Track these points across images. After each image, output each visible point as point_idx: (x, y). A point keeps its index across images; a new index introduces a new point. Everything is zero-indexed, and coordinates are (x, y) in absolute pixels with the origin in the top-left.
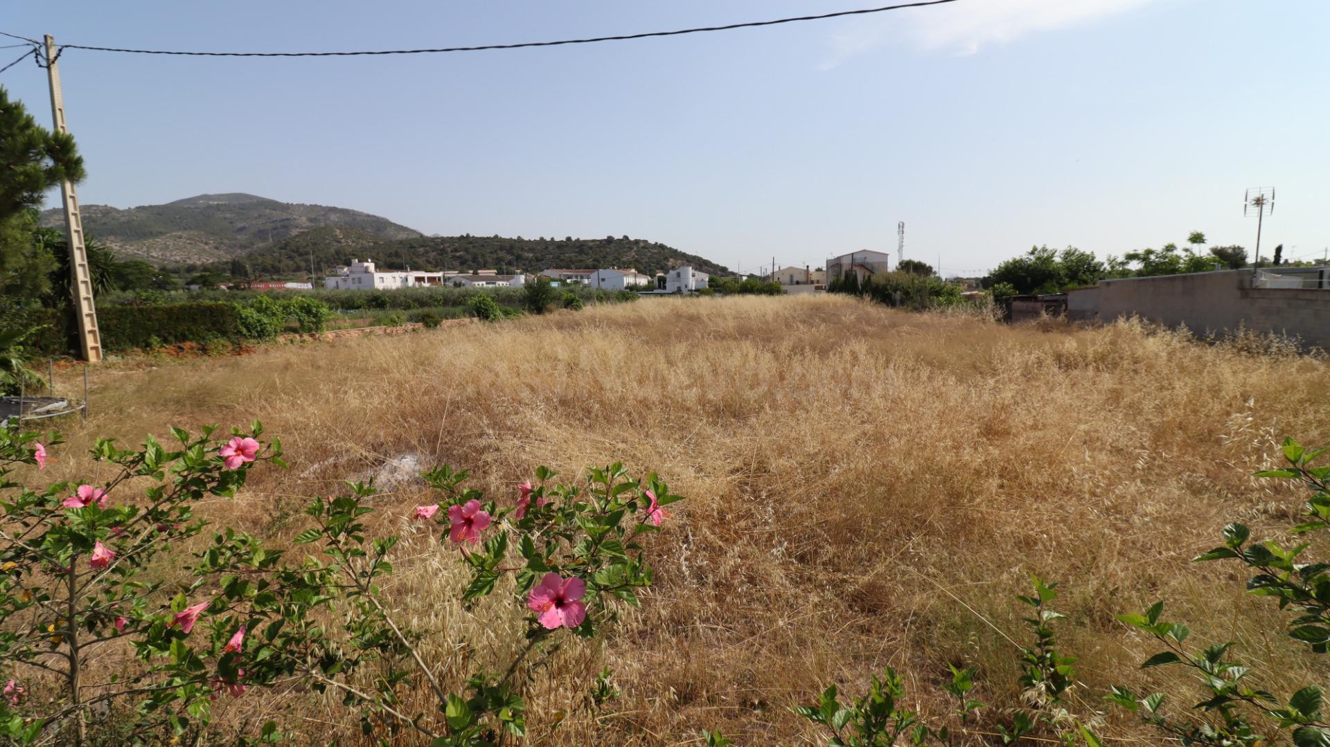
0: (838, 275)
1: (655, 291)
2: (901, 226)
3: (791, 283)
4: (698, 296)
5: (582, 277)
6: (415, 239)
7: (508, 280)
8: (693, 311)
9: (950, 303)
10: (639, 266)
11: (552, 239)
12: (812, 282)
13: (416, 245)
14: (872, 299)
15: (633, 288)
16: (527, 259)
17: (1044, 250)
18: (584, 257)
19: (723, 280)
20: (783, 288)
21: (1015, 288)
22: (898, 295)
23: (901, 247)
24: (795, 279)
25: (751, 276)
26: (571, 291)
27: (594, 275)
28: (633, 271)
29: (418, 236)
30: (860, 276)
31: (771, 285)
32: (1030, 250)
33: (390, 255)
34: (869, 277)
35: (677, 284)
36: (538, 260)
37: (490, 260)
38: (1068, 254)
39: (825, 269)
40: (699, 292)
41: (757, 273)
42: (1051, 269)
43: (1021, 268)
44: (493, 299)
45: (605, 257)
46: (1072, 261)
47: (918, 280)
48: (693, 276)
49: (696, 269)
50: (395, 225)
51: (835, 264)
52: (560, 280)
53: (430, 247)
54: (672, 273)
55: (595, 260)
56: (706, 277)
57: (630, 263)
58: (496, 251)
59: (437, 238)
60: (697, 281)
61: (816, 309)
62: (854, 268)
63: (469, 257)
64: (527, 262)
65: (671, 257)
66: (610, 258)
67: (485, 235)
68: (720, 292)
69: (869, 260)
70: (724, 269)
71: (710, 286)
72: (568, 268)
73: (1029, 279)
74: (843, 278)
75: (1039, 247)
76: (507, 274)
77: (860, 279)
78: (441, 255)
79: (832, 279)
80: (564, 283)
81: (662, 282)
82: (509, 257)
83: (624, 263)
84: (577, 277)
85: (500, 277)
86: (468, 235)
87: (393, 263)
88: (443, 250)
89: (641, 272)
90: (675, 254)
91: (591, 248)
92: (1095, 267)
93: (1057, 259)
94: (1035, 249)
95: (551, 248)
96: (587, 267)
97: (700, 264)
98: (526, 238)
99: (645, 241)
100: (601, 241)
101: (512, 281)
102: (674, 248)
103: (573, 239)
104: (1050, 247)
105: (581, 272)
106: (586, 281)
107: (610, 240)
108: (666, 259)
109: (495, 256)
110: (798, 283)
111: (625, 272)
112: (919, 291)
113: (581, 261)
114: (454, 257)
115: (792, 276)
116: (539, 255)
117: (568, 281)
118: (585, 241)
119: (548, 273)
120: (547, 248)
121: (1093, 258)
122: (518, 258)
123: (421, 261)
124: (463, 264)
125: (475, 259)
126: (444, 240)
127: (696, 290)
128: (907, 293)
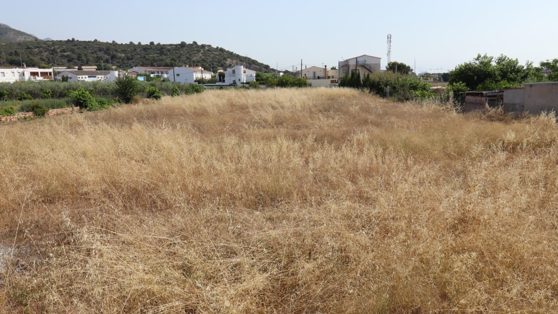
0: (347, 73)
1: (217, 84)
2: (389, 37)
3: (314, 78)
4: (248, 88)
5: (162, 73)
6: (31, 42)
7: (105, 74)
8: (243, 101)
9: (423, 96)
10: (205, 64)
11: (139, 43)
12: (329, 77)
13: (31, 46)
14: (370, 93)
15: (200, 81)
16: (120, 58)
17: (485, 57)
18: (164, 57)
19: (265, 75)
20: (309, 81)
21: (467, 85)
22: (388, 89)
23: (389, 52)
24: (317, 75)
25: (286, 72)
26: (153, 85)
27: (171, 71)
28: (200, 68)
29: (34, 40)
30: (362, 74)
31: (300, 80)
32: (476, 57)
33: (11, 54)
34: (368, 75)
35: (233, 79)
36: (128, 59)
37: (91, 59)
38: (500, 60)
39: (337, 68)
40: (249, 85)
41: (290, 70)
42: (490, 70)
43: (470, 69)
44: (91, 92)
45: (179, 57)
46: (504, 65)
47: (402, 78)
48: (245, 72)
49: (247, 67)
50: (14, 30)
51: (345, 65)
52: (145, 75)
53: (44, 48)
54: (229, 70)
55: (172, 59)
56: (254, 73)
57: (198, 62)
58: (95, 52)
59: (49, 41)
60: (247, 76)
61: (332, 98)
62: (358, 68)
63: (75, 56)
64: (120, 61)
65: (229, 57)
66: (183, 58)
67: (87, 40)
68: (263, 84)
69: (367, 62)
70: (267, 67)
71: (257, 80)
72: (152, 65)
73: (476, 77)
74: (350, 75)
75: (482, 56)
76: (105, 69)
77: (362, 77)
78: (53, 54)
79: (343, 75)
80: (148, 78)
81: (222, 76)
82: (106, 57)
83: (194, 62)
84: (158, 72)
85: (98, 71)
86: (73, 40)
87: (14, 60)
88: (54, 50)
89: (206, 69)
90: (231, 55)
91: (169, 50)
92: (518, 69)
93: (494, 64)
94: (479, 56)
95: (138, 50)
96: (166, 65)
97: (250, 63)
98: (119, 43)
99: (209, 46)
100: (176, 45)
101: (108, 76)
102: (231, 51)
103: (156, 43)
104: (489, 55)
105: (161, 69)
106: (165, 76)
107: (183, 45)
108: (225, 59)
109: (95, 55)
110: (319, 78)
111: (194, 69)
112: (402, 86)
113: (162, 60)
114: (62, 56)
115: (314, 73)
116: (129, 55)
117: (152, 75)
118: (164, 45)
119: (136, 69)
120: (135, 50)
121: (517, 63)
122: (113, 57)
123: (36, 59)
124: (70, 62)
125: (79, 58)
126: (54, 43)
127: (247, 83)
128: (394, 88)
